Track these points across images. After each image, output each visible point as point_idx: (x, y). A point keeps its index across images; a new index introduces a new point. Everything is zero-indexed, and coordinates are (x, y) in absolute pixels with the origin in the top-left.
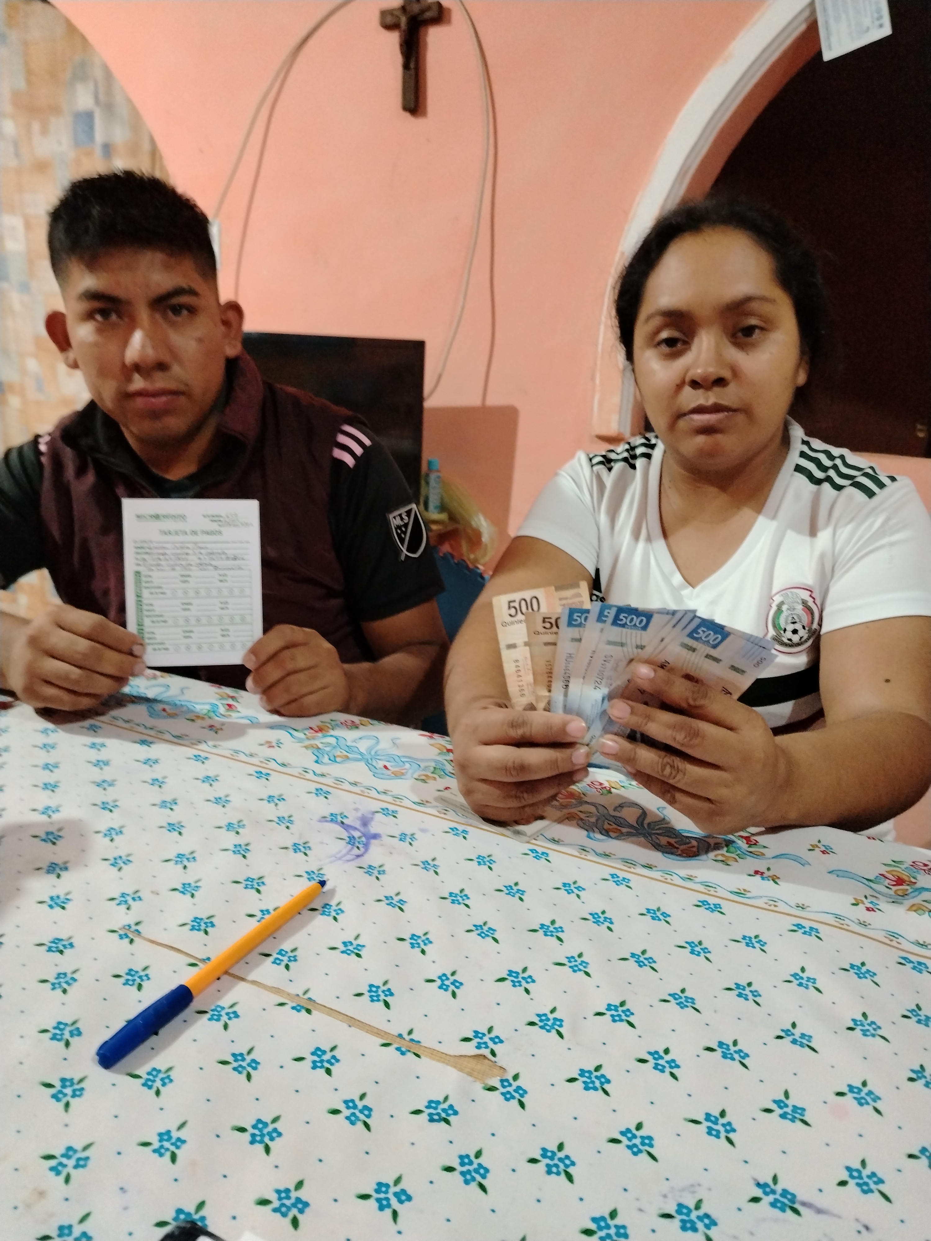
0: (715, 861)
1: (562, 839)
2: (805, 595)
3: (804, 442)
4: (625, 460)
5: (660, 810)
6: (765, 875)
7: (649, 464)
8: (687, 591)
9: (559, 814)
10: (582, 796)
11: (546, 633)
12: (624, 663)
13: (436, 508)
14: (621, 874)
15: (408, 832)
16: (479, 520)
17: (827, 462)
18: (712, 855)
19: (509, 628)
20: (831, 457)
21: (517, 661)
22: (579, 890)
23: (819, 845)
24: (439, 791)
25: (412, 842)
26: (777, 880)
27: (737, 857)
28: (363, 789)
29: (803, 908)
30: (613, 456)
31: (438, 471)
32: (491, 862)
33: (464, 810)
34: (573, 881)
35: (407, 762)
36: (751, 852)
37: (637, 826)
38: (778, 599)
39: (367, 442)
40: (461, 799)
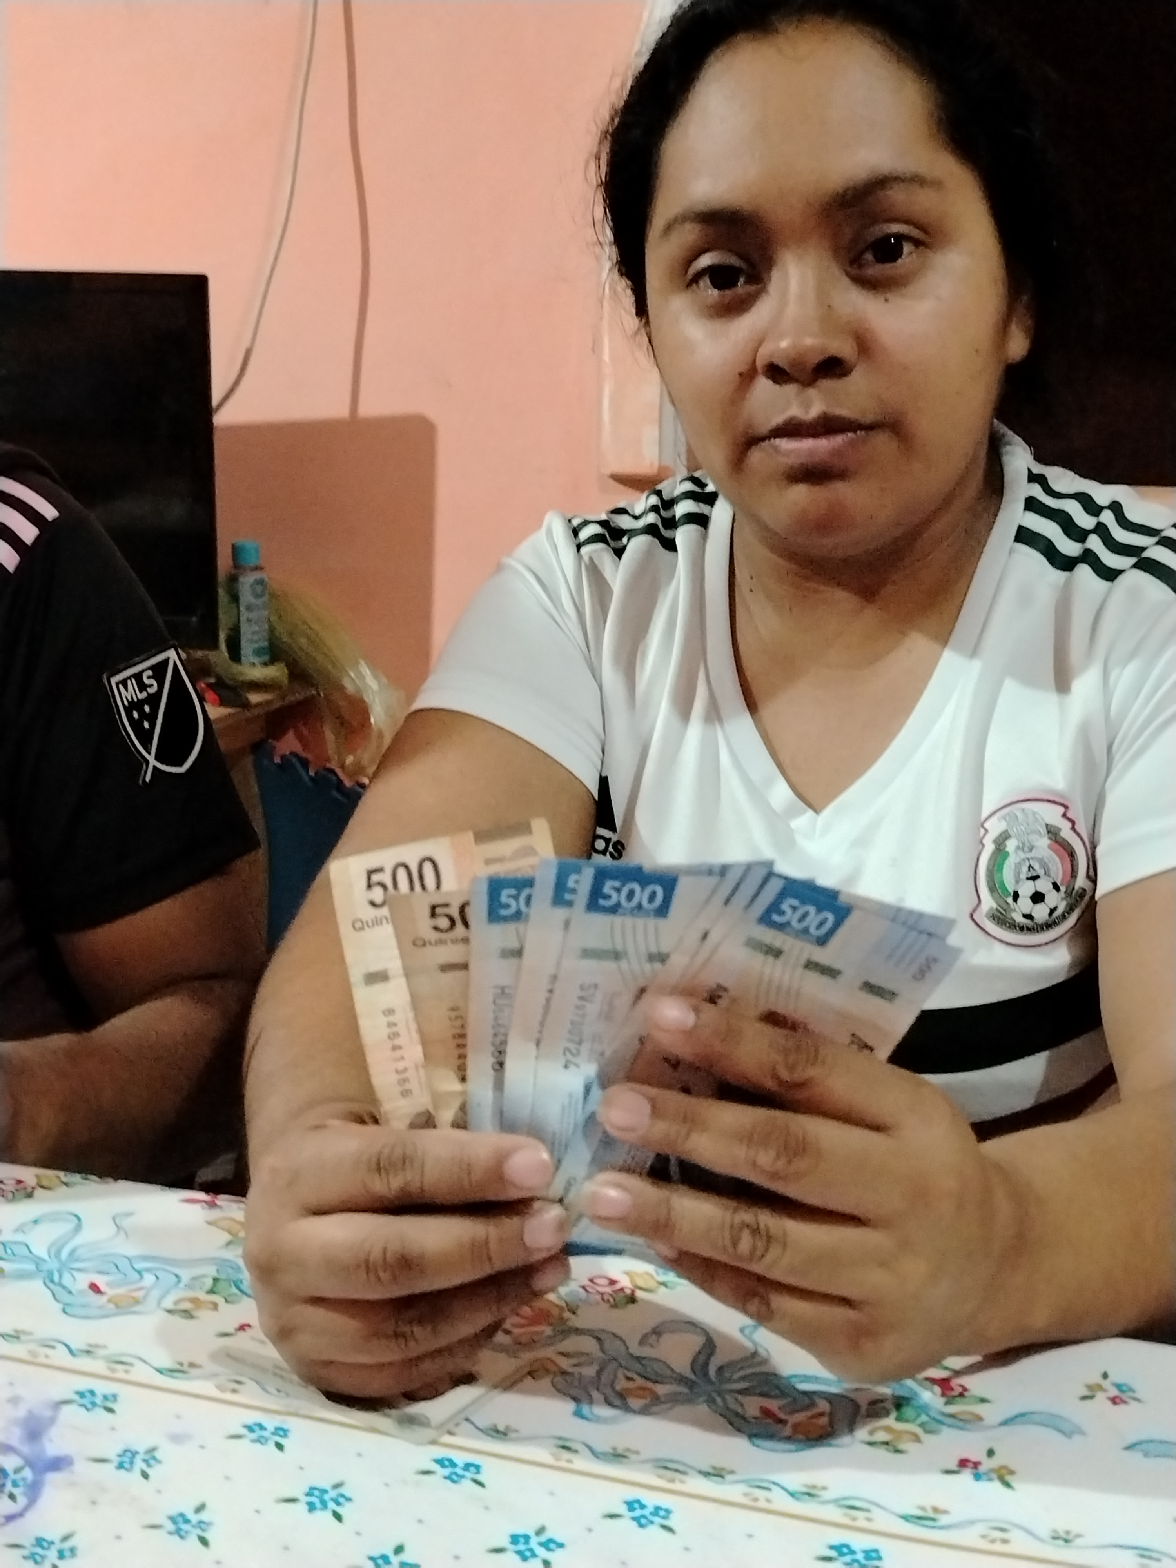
0: (871, 1444)
1: (514, 1425)
2: (1052, 815)
3: (1033, 478)
4: (651, 530)
5: (747, 1332)
6: (982, 1469)
7: (705, 537)
8: (804, 820)
9: (506, 1365)
10: (567, 1314)
11: (440, 942)
12: (627, 998)
13: (258, 652)
14: (651, 1499)
15: (141, 1447)
16: (362, 677)
17: (1085, 521)
18: (862, 1433)
19: (368, 934)
20: (1090, 506)
21: (390, 1012)
22: (549, 1549)
23: (1106, 1384)
24: (226, 1335)
25: (148, 1471)
26: (1008, 1478)
27: (919, 1431)
28: (32, 1347)
29: (1066, 1541)
30: (625, 522)
31: (257, 568)
32: (341, 1500)
33: (282, 1377)
34: (537, 1525)
35: (148, 1270)
36: (952, 1416)
37: (693, 1377)
38: (995, 827)
39: (49, 512)
40: (271, 1352)
